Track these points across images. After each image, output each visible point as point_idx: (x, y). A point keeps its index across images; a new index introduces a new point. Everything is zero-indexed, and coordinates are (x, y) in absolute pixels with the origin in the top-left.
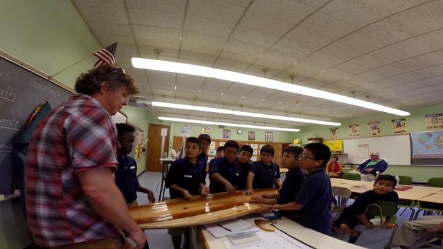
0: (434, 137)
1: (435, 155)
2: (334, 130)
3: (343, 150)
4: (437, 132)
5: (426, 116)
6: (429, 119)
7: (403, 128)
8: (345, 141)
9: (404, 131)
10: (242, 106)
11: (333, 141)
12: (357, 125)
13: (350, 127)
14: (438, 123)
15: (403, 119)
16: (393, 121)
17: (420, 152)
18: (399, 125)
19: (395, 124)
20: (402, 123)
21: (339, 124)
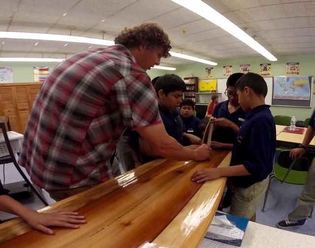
0: (291, 81)
1: (290, 97)
2: (209, 69)
3: (217, 90)
4: (293, 77)
5: (287, 64)
6: (290, 67)
7: (268, 72)
8: (219, 81)
9: (269, 74)
10: (104, 32)
11: (208, 81)
12: (231, 67)
13: (224, 67)
14: (295, 70)
15: (270, 63)
16: (261, 65)
17: (279, 93)
18: (265, 69)
19: (263, 68)
20: (268, 67)
21: (215, 64)
